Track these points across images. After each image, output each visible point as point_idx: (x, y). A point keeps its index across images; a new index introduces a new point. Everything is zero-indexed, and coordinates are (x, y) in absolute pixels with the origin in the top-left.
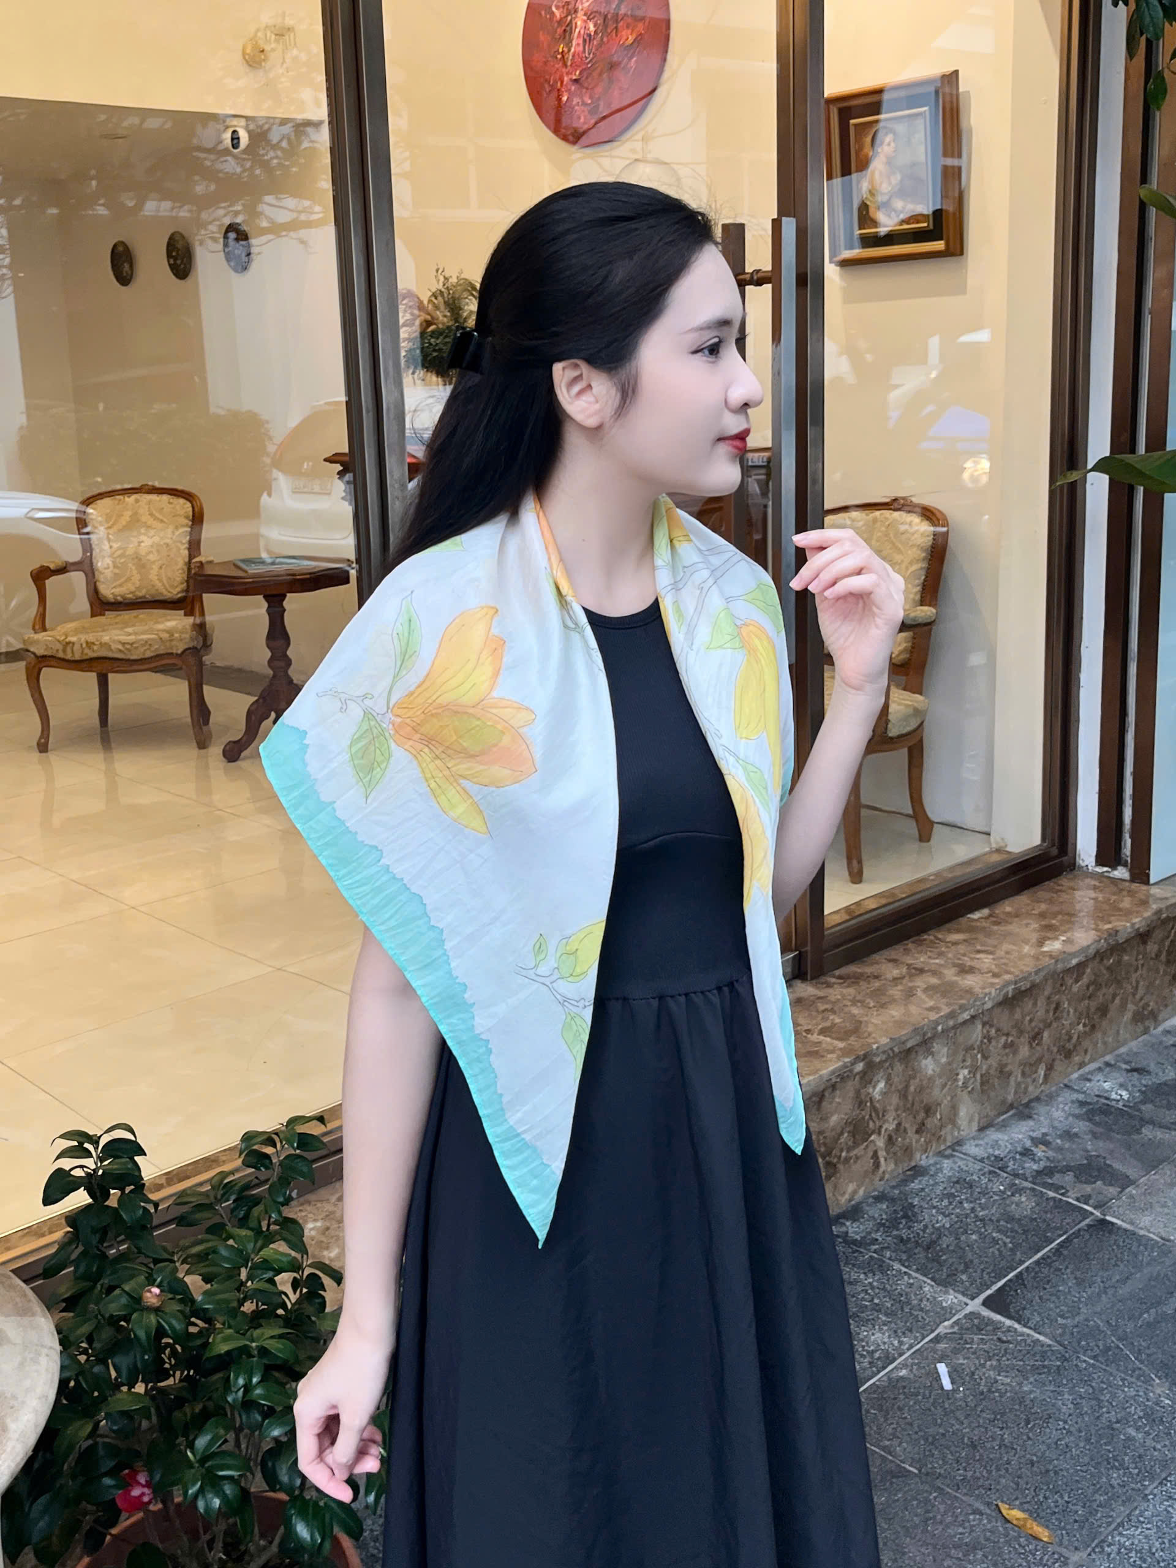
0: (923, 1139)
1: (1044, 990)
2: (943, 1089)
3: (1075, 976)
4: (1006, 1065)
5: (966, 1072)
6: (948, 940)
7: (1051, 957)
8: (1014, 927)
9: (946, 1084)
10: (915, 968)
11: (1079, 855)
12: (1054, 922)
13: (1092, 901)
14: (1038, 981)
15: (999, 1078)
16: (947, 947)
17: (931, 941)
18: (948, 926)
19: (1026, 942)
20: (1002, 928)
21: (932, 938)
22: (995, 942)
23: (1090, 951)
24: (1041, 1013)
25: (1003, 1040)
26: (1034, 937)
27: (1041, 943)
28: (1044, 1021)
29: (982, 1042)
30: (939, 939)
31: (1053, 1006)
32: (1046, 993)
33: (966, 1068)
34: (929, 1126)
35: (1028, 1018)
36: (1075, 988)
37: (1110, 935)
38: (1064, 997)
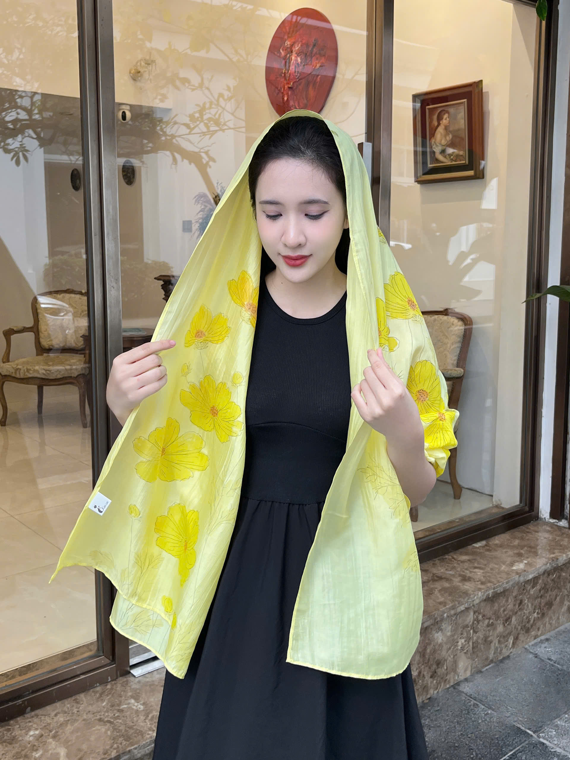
0: (435, 681)
1: (512, 592)
2: (448, 651)
3: (532, 585)
4: (489, 637)
5: (463, 641)
6: (459, 559)
7: (517, 573)
8: (498, 553)
9: (450, 648)
10: (436, 576)
11: (541, 512)
12: (522, 551)
13: (545, 540)
14: (508, 588)
15: (484, 644)
16: (459, 564)
17: (449, 559)
18: (460, 550)
19: (504, 563)
20: (491, 554)
21: (450, 557)
22: (485, 562)
23: (540, 570)
24: (510, 606)
25: (486, 622)
26: (509, 560)
27: (512, 564)
28: (512, 610)
29: (473, 623)
30: (453, 558)
31: (519, 602)
32: (514, 594)
33: (463, 638)
34: (439, 674)
35: (502, 609)
36: (532, 592)
37: (553, 560)
38: (525, 596)
